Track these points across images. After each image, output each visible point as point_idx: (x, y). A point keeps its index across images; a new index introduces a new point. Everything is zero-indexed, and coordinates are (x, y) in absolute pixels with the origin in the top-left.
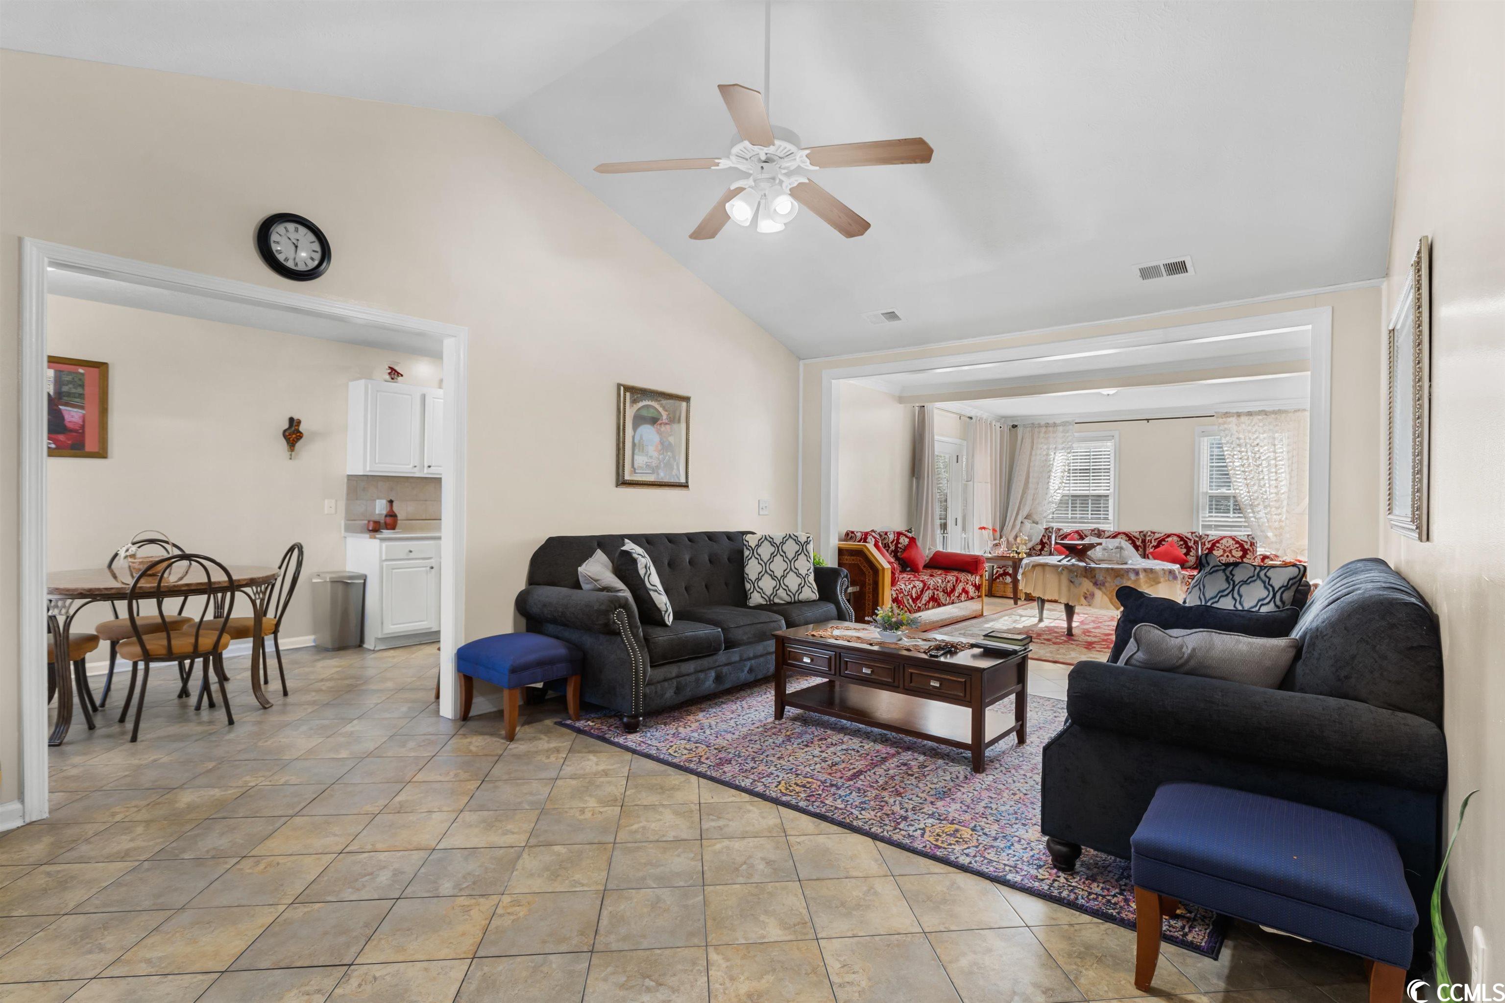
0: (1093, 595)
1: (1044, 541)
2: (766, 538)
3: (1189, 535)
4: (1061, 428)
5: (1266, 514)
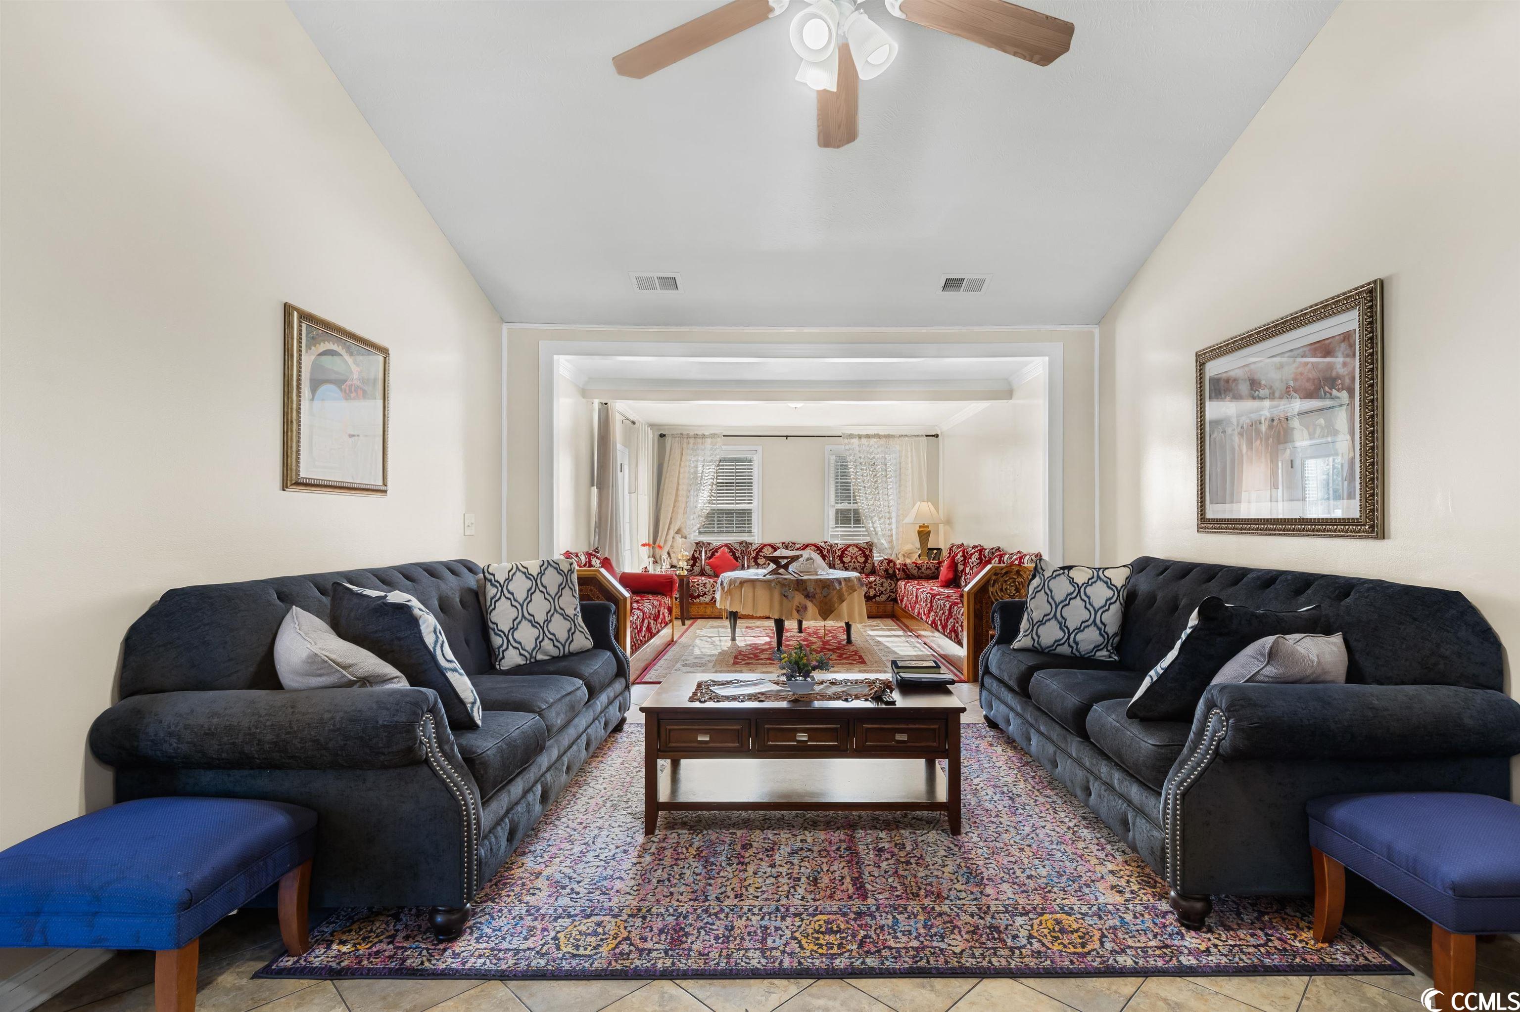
0: (805, 608)
1: (696, 556)
2: (517, 568)
3: (823, 545)
4: (709, 440)
5: (880, 524)
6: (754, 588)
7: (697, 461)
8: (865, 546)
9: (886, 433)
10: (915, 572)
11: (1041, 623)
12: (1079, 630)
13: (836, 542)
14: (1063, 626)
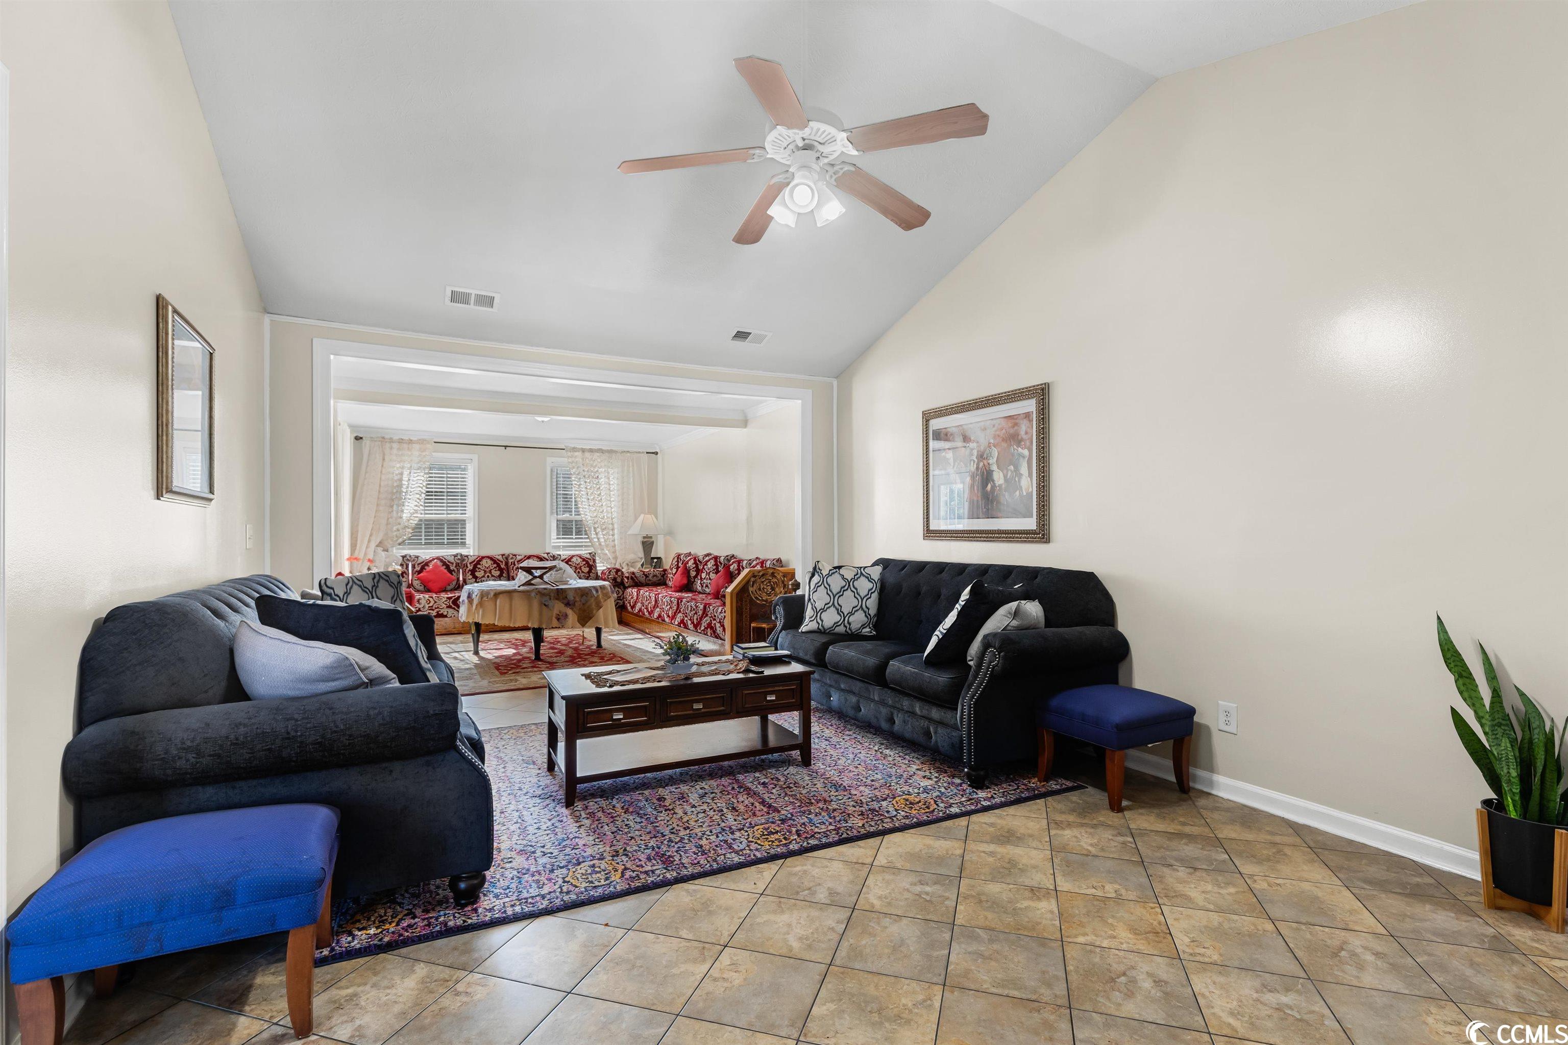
0: (566, 616)
2: (353, 581)
3: (545, 555)
4: (416, 446)
5: (604, 535)
6: (511, 599)
7: (403, 468)
8: (588, 556)
9: (609, 449)
10: (643, 579)
11: (823, 610)
12: (851, 614)
13: (558, 553)
14: (839, 612)
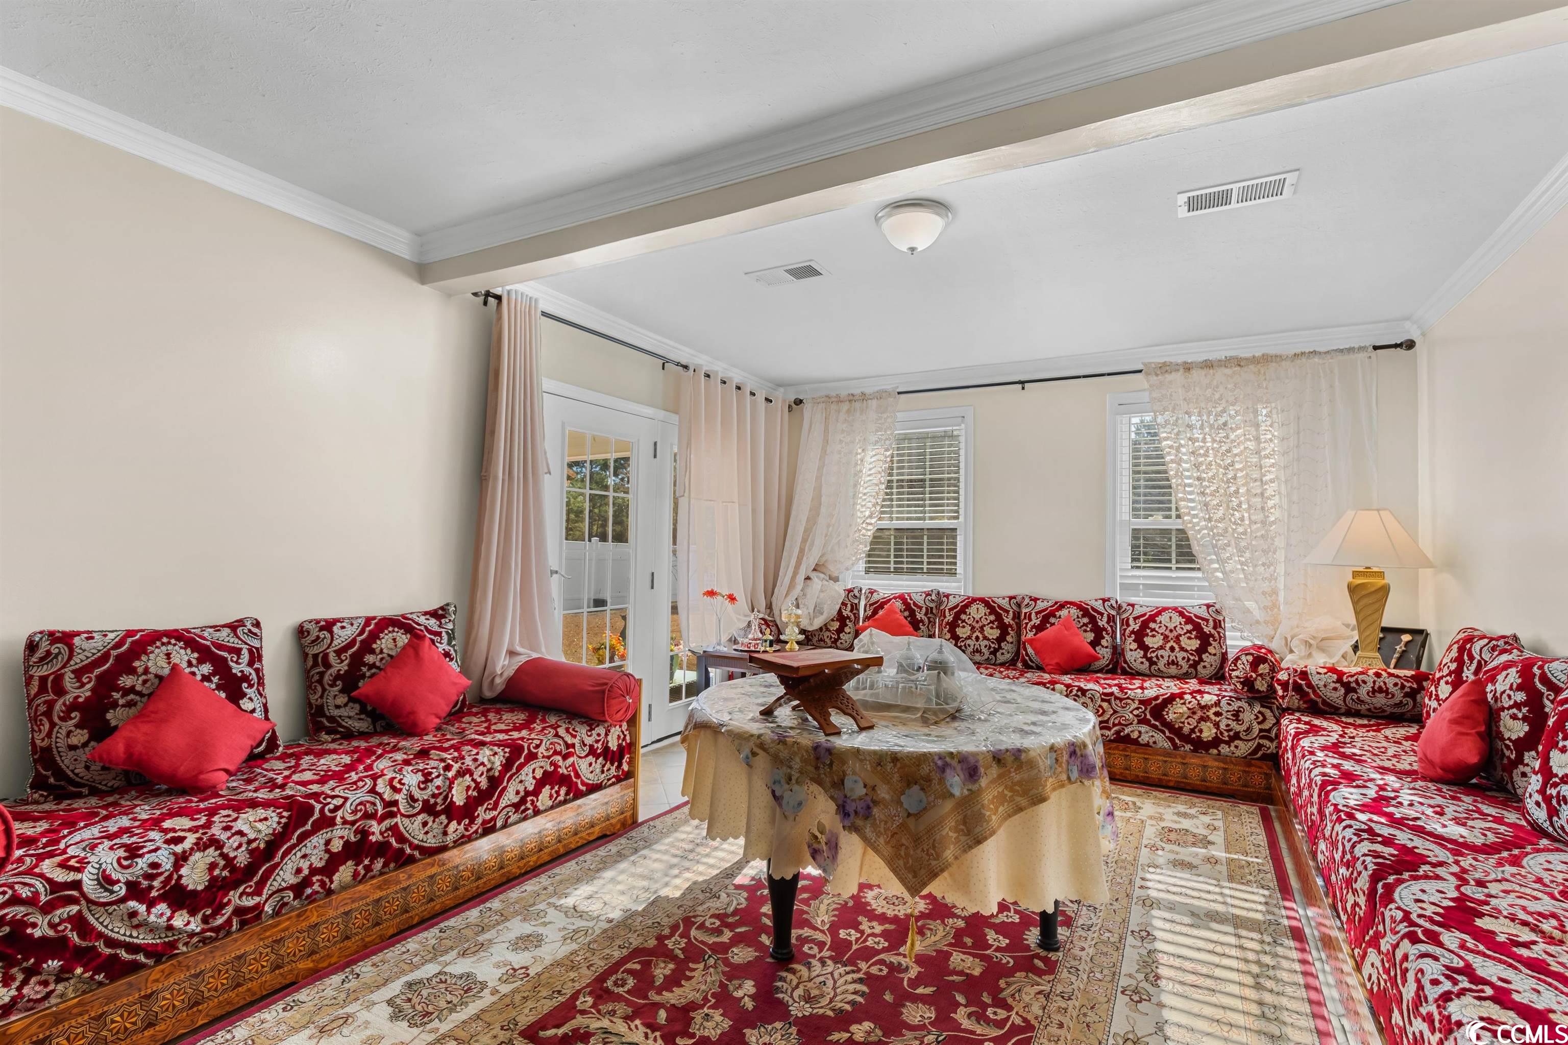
1: (845, 613)
3: (1098, 605)
4: (874, 403)
5: (1242, 564)
7: (853, 442)
8: (1203, 612)
9: (1258, 354)
10: (1336, 696)
13: (1133, 600)
